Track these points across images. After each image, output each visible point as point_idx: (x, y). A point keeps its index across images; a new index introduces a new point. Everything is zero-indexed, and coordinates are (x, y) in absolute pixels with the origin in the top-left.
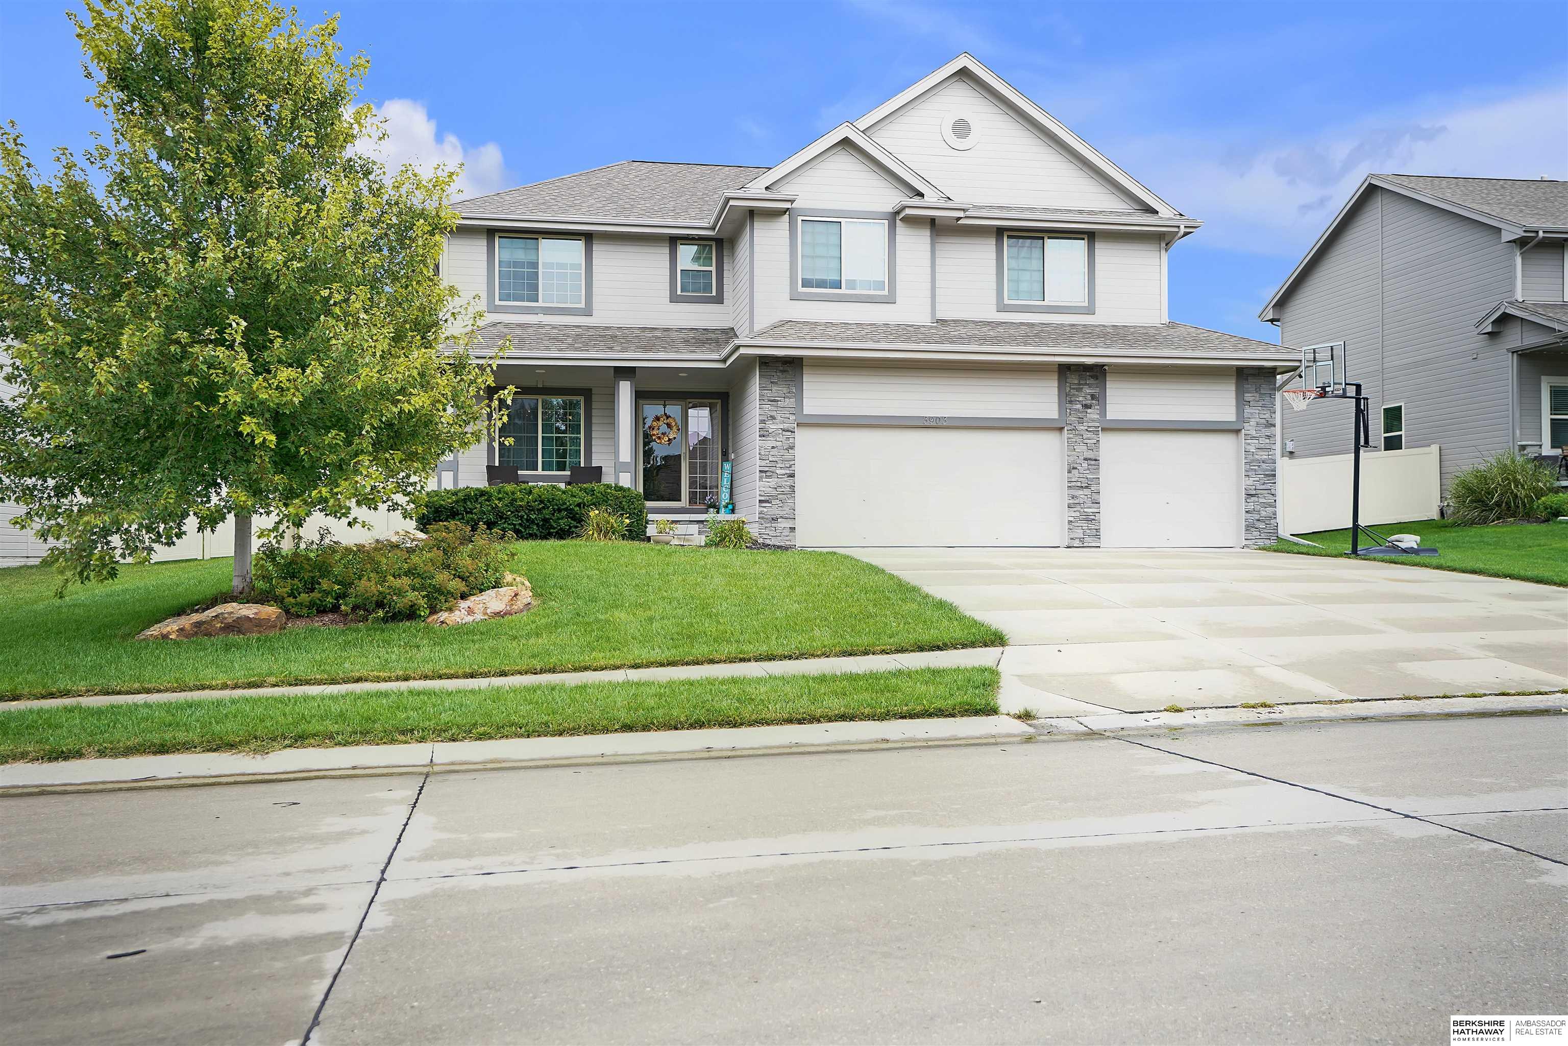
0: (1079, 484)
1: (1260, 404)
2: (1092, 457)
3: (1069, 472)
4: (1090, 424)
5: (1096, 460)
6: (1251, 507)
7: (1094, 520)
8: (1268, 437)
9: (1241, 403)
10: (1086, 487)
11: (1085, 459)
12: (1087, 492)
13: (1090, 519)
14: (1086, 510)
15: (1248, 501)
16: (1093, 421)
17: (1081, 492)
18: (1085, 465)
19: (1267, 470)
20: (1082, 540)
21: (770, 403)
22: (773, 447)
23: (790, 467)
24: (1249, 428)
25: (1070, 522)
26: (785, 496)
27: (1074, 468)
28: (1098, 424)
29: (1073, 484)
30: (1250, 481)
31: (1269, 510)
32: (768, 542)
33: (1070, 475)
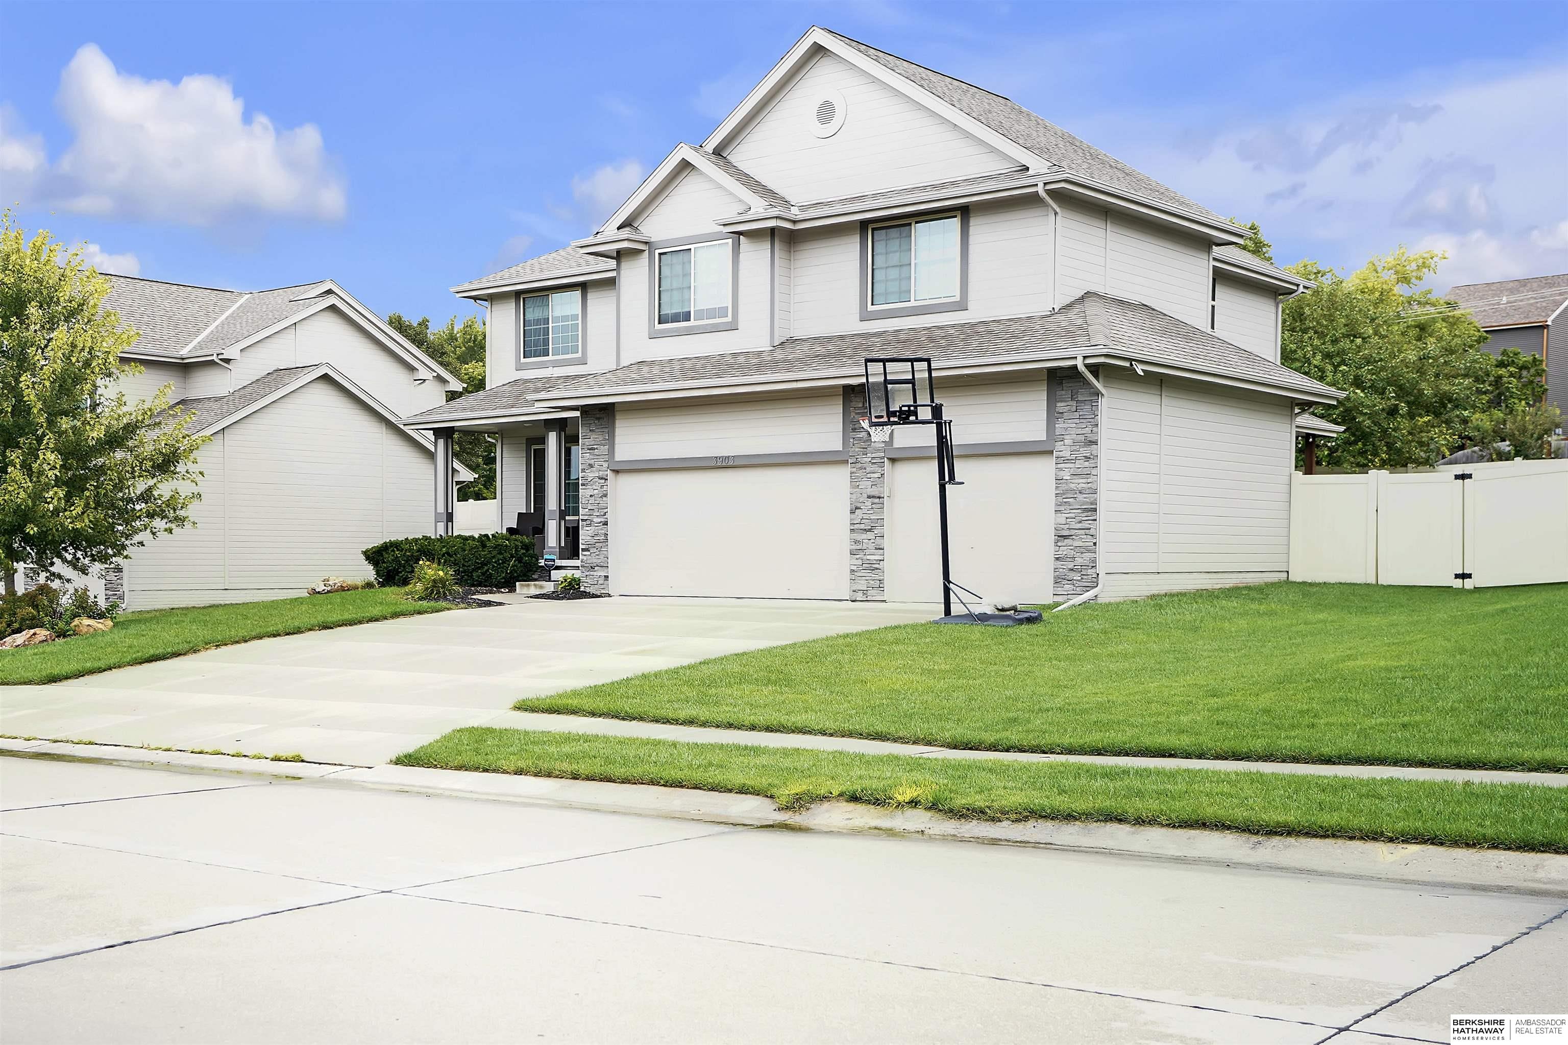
0: (862, 526)
1: (1077, 415)
2: (876, 494)
3: (852, 512)
4: (874, 455)
5: (879, 498)
6: (1063, 551)
7: (877, 569)
8: (1087, 458)
9: (1053, 415)
10: (870, 530)
11: (869, 497)
12: (870, 535)
13: (873, 568)
14: (868, 557)
15: (1059, 544)
16: (878, 450)
17: (864, 536)
18: (869, 503)
19: (1087, 503)
20: (865, 592)
21: (588, 451)
22: (591, 496)
23: (605, 515)
24: (1063, 448)
25: (852, 571)
26: (601, 545)
27: (857, 508)
28: (882, 454)
29: (856, 526)
30: (1062, 518)
31: (1088, 556)
32: (588, 590)
33: (853, 516)
